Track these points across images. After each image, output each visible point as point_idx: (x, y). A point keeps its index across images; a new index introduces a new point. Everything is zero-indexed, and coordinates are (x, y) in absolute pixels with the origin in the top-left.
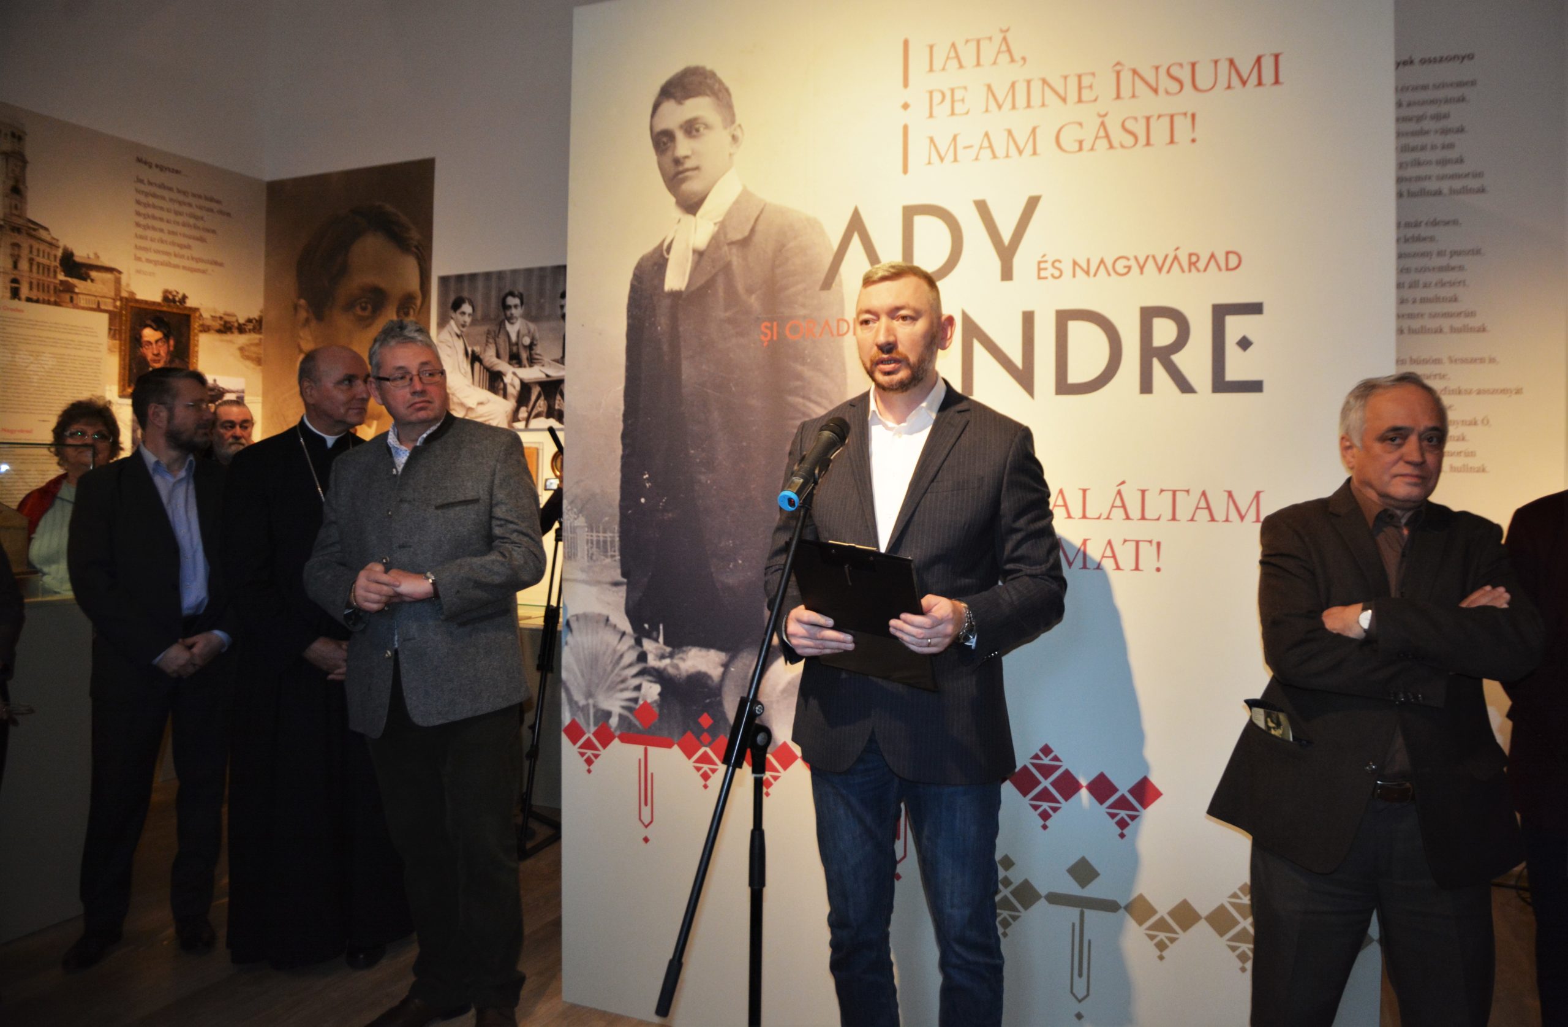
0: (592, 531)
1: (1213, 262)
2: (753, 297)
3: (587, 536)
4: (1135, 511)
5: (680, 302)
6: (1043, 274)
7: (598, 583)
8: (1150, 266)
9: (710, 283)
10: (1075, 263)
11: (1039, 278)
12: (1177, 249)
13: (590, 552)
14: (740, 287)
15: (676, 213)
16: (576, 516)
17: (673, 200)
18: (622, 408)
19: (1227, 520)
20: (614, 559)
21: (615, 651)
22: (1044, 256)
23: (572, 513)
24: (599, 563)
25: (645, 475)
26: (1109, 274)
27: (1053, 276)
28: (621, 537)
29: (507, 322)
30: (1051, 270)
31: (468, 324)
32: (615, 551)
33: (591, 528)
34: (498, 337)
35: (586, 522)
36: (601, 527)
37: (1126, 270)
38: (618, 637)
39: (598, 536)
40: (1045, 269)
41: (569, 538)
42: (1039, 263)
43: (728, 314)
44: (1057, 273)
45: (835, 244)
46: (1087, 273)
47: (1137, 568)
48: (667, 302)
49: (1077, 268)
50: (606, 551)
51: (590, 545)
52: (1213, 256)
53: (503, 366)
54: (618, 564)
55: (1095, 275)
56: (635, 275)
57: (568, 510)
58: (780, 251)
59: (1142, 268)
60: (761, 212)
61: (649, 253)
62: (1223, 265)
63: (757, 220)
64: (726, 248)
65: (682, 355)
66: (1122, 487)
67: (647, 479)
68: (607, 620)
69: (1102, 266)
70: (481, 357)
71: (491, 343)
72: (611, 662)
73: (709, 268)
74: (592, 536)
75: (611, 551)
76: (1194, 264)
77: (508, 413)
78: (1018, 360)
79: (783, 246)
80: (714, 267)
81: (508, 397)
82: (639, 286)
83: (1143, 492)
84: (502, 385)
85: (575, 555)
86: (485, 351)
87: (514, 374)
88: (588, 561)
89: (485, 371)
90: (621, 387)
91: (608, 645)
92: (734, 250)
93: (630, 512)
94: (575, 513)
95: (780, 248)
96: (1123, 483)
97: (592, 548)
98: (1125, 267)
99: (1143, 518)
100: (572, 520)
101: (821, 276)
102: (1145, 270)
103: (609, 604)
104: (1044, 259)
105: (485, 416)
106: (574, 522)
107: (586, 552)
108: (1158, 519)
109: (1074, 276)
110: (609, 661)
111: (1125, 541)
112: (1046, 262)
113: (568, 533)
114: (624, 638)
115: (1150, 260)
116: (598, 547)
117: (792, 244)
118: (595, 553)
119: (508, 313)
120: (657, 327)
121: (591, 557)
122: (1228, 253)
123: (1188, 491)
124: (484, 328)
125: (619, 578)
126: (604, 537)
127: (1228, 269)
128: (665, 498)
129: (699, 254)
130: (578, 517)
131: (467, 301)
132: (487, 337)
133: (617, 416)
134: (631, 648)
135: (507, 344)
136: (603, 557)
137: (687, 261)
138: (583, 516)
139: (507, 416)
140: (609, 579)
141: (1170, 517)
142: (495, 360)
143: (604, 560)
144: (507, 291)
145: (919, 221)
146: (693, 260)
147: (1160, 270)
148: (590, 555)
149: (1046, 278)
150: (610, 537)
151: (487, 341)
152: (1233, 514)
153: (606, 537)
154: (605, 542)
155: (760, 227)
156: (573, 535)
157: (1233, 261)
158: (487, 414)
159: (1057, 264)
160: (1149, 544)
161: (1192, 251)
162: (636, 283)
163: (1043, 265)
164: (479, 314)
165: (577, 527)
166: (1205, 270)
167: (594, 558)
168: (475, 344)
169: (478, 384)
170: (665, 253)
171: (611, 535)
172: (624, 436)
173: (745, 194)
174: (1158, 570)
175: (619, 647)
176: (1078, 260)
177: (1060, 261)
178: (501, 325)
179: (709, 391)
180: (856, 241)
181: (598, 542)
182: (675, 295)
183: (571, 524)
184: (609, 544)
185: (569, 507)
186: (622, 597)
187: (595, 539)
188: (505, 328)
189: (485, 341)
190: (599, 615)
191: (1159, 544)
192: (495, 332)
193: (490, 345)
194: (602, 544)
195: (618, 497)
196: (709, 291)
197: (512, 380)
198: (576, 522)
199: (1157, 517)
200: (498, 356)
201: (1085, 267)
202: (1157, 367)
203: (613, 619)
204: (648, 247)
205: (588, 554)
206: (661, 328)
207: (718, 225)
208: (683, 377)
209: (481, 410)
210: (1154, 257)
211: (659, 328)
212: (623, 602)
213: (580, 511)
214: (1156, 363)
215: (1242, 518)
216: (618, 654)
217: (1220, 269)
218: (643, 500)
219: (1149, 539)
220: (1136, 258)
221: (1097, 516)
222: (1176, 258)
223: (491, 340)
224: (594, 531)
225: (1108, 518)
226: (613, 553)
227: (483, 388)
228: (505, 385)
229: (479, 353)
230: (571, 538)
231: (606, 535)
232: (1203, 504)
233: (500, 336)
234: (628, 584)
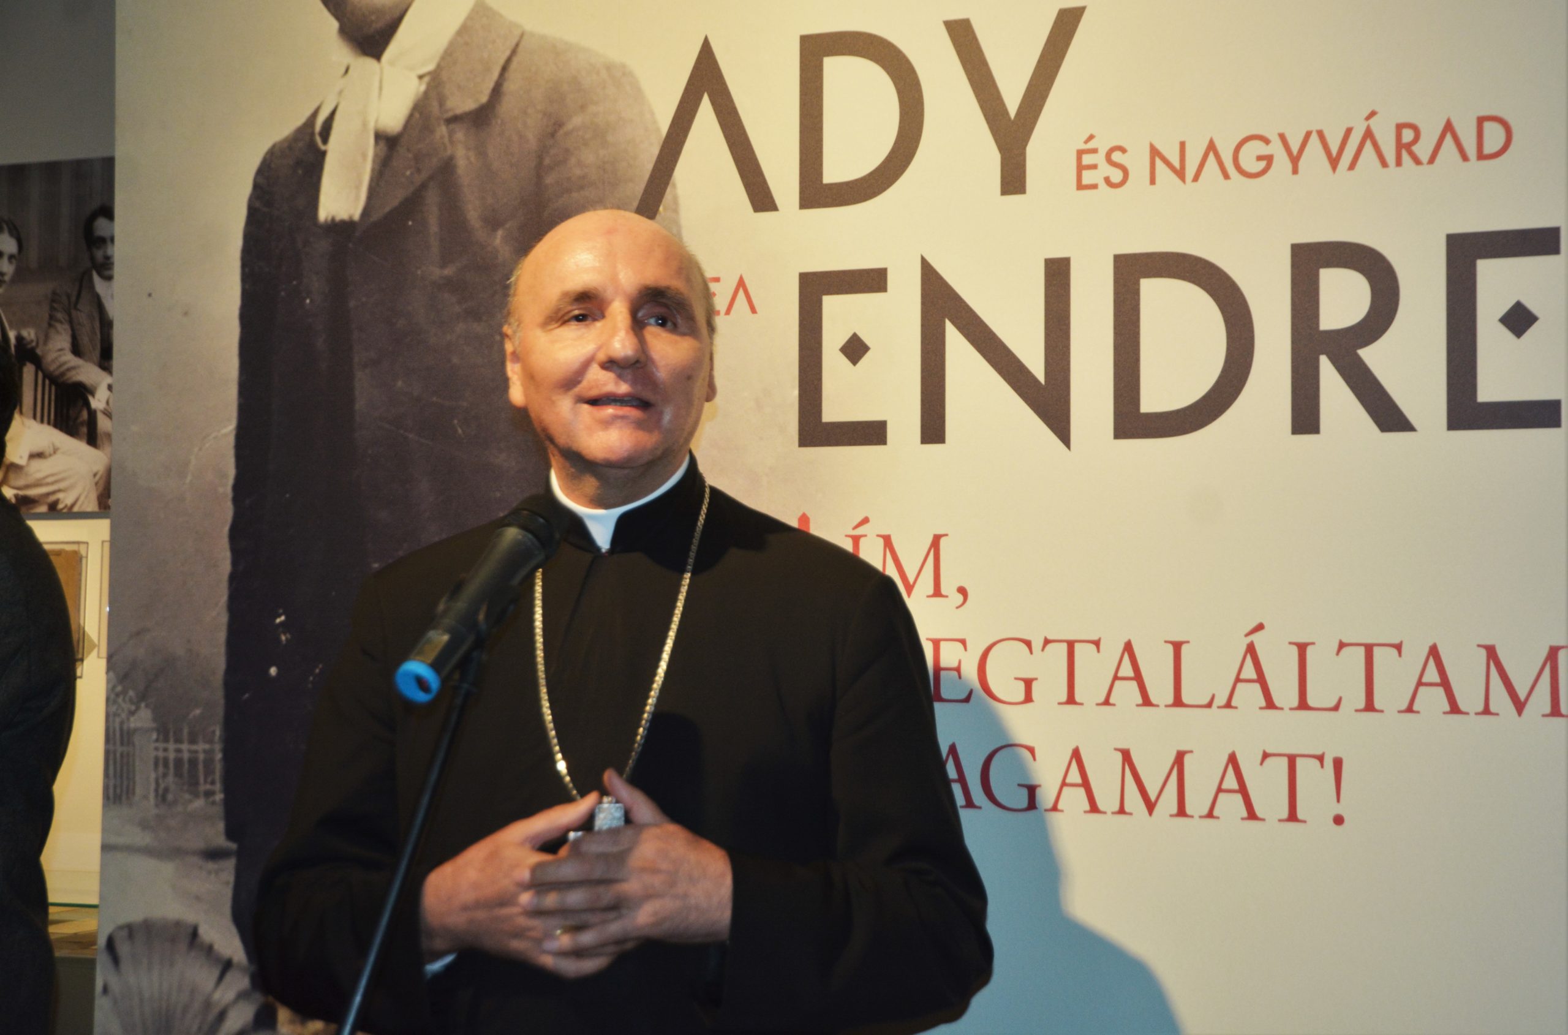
0: (166, 740)
1: (1449, 139)
2: (500, 233)
3: (156, 749)
4: (1285, 691)
5: (351, 245)
6: (1088, 177)
7: (174, 853)
8: (1314, 156)
9: (412, 205)
10: (1155, 152)
11: (1080, 186)
12: (1373, 114)
13: (162, 786)
14: (473, 214)
15: (341, 53)
16: (133, 708)
17: (335, 24)
18: (231, 472)
19: (1486, 711)
20: (211, 799)
21: (208, 1004)
22: (1091, 137)
23: (124, 700)
24: (180, 808)
25: (279, 616)
26: (1226, 176)
27: (1107, 180)
28: (226, 752)
29: (96, 278)
30: (1105, 170)
31: (7, 278)
32: (213, 783)
33: (164, 733)
34: (76, 308)
35: (155, 720)
36: (186, 731)
37: (1262, 164)
38: (216, 973)
39: (179, 751)
40: (1094, 167)
41: (118, 755)
42: (1080, 153)
43: (448, 271)
44: (1116, 176)
45: (664, 120)
46: (1180, 173)
47: (1293, 817)
48: (323, 246)
49: (1159, 163)
50: (193, 783)
51: (161, 769)
52: (1449, 127)
53: (87, 372)
54: (219, 810)
55: (1196, 178)
56: (256, 186)
57: (117, 695)
58: (553, 135)
59: (1295, 160)
60: (514, 52)
61: (286, 140)
62: (1471, 151)
63: (504, 69)
64: (442, 130)
65: (356, 359)
66: (1256, 638)
67: (281, 623)
68: (194, 933)
69: (1211, 157)
70: (39, 351)
71: (61, 322)
72: (200, 1029)
73: (408, 173)
74: (165, 750)
75: (205, 782)
76: (1408, 147)
77: (98, 477)
78: (1036, 363)
79: (559, 125)
80: (419, 171)
81: (99, 442)
82: (266, 210)
83: (1302, 648)
84: (85, 415)
85: (130, 792)
86: (47, 338)
87: (110, 387)
88: (157, 806)
89: (47, 382)
90: (230, 427)
91: (193, 992)
92: (460, 135)
93: (247, 696)
94: (131, 701)
95: (554, 128)
96: (1260, 627)
97: (165, 775)
98: (1260, 158)
99: (1303, 705)
100: (124, 716)
101: (637, 188)
102: (1302, 164)
103: (198, 898)
104: (1090, 145)
105: (48, 484)
106: (128, 719)
107: (153, 786)
108: (1336, 708)
109: (1153, 181)
110: (195, 1028)
111: (1266, 756)
112: (1094, 151)
113: (115, 744)
114: (229, 977)
115: (1314, 139)
116: (178, 774)
117: (577, 121)
118: (172, 787)
119: (99, 254)
120: (305, 299)
121: (162, 797)
122: (1481, 121)
123: (1398, 647)
124: (42, 289)
125: (221, 840)
126: (190, 751)
127: (1481, 156)
128: (321, 666)
129: (388, 142)
130: (138, 708)
131: (5, 226)
132: (52, 309)
133: (221, 490)
134: (242, 996)
135: (97, 325)
136: (187, 796)
137: (364, 156)
138: (147, 706)
139: (96, 484)
140: (200, 844)
141: (1362, 704)
142: (69, 358)
143: (190, 801)
144: (95, 204)
145: (835, 67)
146: (376, 155)
147: (1334, 162)
148: (161, 791)
149: (1094, 187)
150: (205, 751)
151: (51, 317)
152: (1500, 699)
153: (196, 752)
154: (193, 762)
155: (512, 86)
156: (125, 749)
157: (1494, 137)
158: (50, 480)
159: (1117, 157)
160: (1317, 763)
161: (1402, 120)
162: (257, 204)
163: (1087, 159)
164: (33, 255)
165: (136, 730)
166: (1432, 160)
167: (170, 797)
168: (24, 324)
169: (31, 413)
170: (318, 140)
171: (207, 746)
172: (236, 533)
173: (481, 15)
174: (1339, 820)
175: (217, 996)
176: (1159, 146)
177: (1123, 150)
178: (84, 283)
179: (411, 436)
180: (706, 113)
181: (178, 762)
182: (340, 229)
183: (122, 723)
184: (201, 767)
185: (119, 688)
186: (227, 883)
187: (172, 756)
188: (92, 287)
189: (47, 316)
190: (178, 924)
191: (1338, 764)
192: (69, 296)
193: (58, 326)
194: (186, 766)
195: (220, 663)
196: (410, 223)
197: (108, 403)
198: (132, 719)
199: (1332, 704)
200: (76, 351)
201: (1176, 163)
202: (1328, 374)
203: (207, 933)
204: (282, 129)
205: (156, 790)
206: (311, 301)
207: (426, 79)
208: (357, 407)
209: (39, 469)
210: (1321, 135)
211: (308, 301)
212: (228, 893)
213: (143, 697)
214: (1326, 366)
215: (1520, 706)
216: (215, 1011)
217: (1465, 158)
218: (273, 671)
219: (1319, 752)
220: (1282, 137)
221: (1206, 701)
222: (1369, 134)
223: (60, 315)
224: (172, 740)
225: (1228, 705)
226: (208, 787)
227: (42, 421)
228: (92, 414)
229: (34, 344)
230: (122, 755)
231: (194, 747)
232: (1432, 675)
233: (79, 307)
234: (240, 855)
